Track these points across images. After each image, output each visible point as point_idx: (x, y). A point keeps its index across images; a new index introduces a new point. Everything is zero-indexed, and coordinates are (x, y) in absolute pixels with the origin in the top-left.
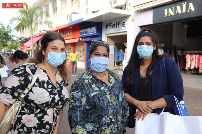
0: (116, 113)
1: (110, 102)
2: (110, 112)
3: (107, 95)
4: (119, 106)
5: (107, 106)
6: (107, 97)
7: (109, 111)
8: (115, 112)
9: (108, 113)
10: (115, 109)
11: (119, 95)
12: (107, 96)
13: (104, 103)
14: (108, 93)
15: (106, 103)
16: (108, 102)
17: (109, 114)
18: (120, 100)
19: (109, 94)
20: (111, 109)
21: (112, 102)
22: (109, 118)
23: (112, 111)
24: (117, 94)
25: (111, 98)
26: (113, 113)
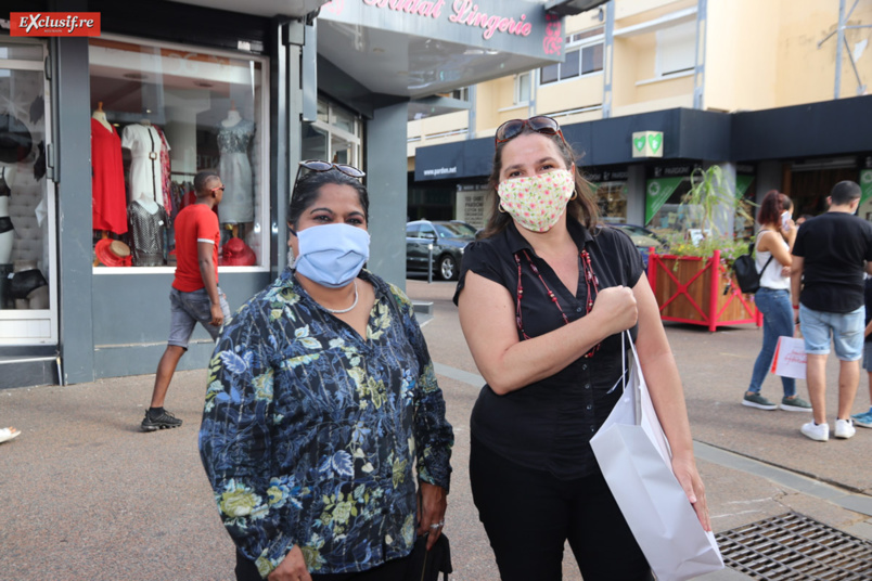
0: (380, 441)
1: (362, 394)
2: (359, 432)
3: (350, 367)
4: (399, 416)
5: (348, 411)
6: (349, 377)
7: (351, 431)
8: (376, 438)
9: (350, 438)
10: (380, 424)
11: (403, 374)
12: (349, 371)
13: (334, 397)
14: (355, 362)
15: (345, 399)
16: (352, 396)
17: (354, 441)
18: (403, 395)
19: (361, 365)
20: (361, 424)
21: (368, 397)
22: (351, 459)
23: (366, 431)
24: (392, 371)
25: (364, 382)
26: (369, 438)
